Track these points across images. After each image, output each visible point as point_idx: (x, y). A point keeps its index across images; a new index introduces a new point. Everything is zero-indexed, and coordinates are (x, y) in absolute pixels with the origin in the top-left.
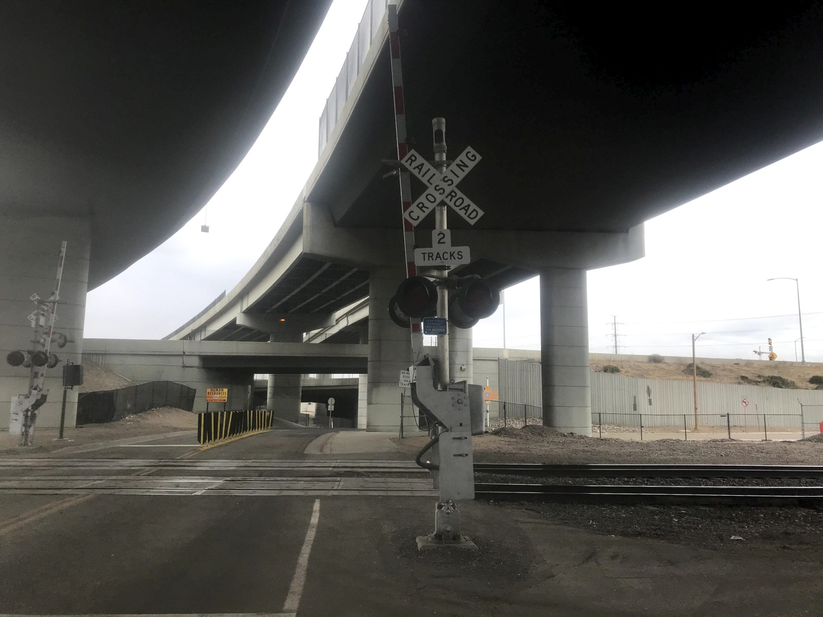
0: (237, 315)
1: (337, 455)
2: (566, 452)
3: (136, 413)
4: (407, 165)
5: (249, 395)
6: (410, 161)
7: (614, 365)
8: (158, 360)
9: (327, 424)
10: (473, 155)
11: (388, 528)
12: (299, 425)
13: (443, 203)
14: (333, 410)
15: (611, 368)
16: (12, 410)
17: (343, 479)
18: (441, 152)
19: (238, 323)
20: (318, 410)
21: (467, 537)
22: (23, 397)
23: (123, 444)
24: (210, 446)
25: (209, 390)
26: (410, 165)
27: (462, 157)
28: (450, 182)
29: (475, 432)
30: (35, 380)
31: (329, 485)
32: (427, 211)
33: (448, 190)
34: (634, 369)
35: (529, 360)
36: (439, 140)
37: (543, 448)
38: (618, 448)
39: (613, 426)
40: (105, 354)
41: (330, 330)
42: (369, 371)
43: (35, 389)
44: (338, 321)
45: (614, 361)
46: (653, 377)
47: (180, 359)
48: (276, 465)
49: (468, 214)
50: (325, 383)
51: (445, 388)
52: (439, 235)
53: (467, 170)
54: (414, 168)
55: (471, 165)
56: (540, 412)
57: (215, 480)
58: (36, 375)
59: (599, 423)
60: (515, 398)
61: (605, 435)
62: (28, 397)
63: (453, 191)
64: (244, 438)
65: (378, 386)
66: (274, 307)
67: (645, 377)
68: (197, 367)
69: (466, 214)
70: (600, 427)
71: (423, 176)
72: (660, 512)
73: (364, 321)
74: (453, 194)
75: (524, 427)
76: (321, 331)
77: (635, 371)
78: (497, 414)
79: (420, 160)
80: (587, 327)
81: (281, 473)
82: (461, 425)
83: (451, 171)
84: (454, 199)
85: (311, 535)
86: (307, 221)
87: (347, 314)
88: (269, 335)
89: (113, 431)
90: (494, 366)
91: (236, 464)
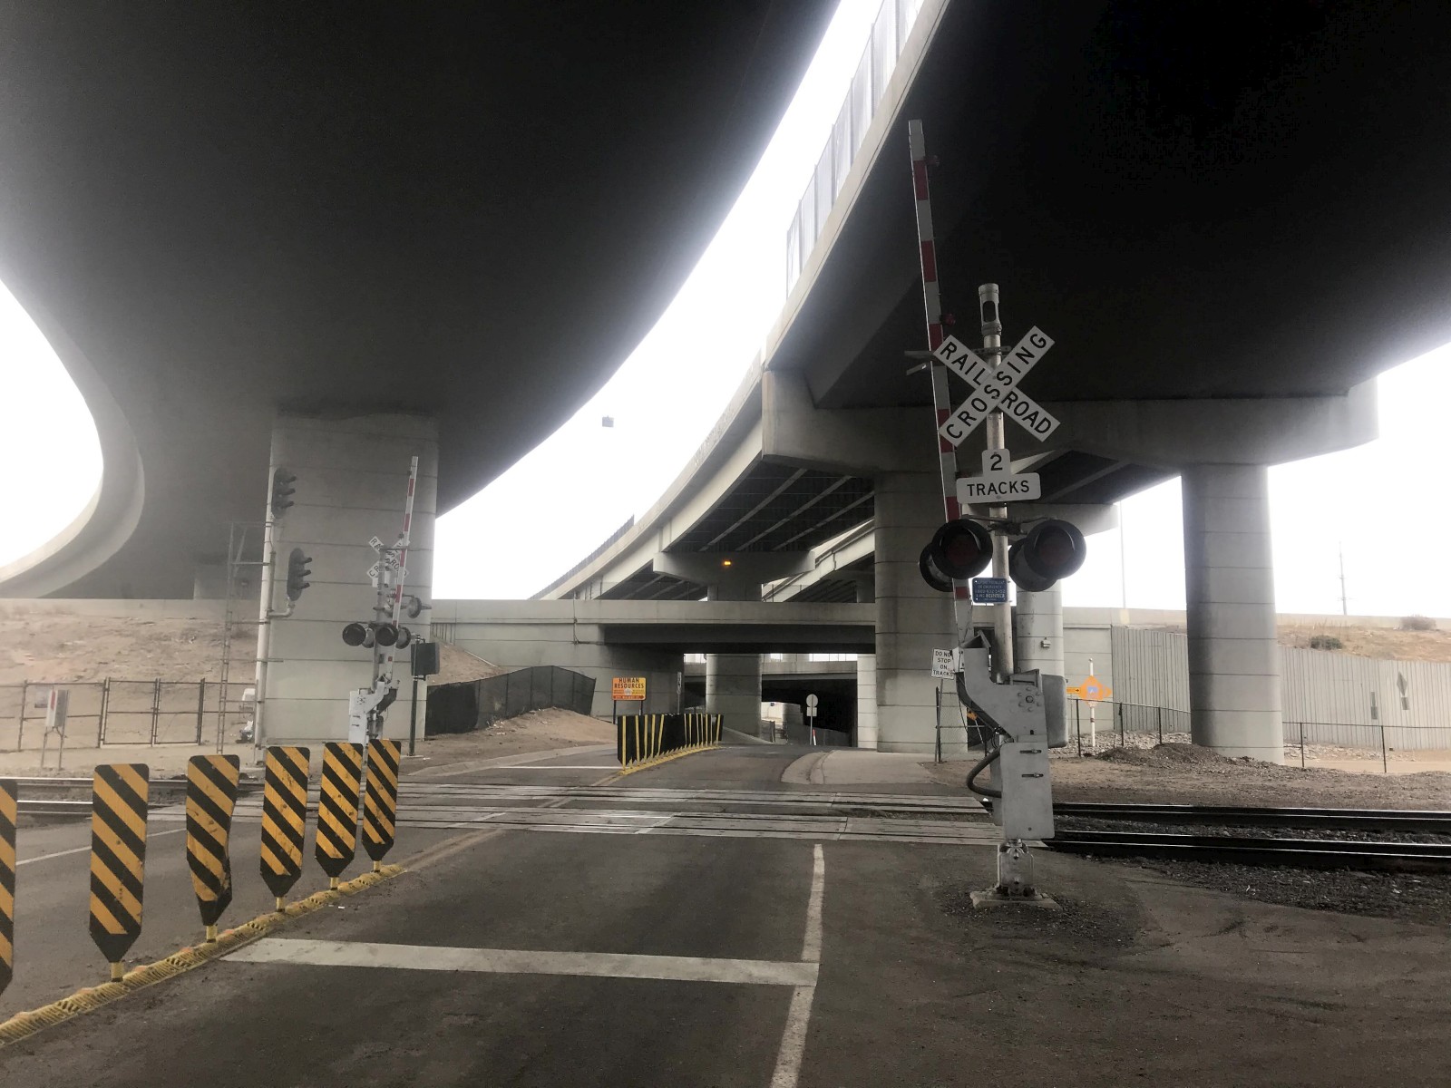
0: (654, 556)
1: (835, 786)
2: (1230, 789)
3: (507, 718)
4: (942, 358)
5: (679, 687)
6: (947, 352)
7: (1332, 635)
8: (535, 632)
9: (807, 739)
10: (1042, 339)
11: (928, 883)
12: (760, 740)
13: (997, 410)
14: (815, 715)
15: (1325, 642)
16: (351, 711)
17: (850, 819)
18: (993, 334)
19: (655, 569)
20: (788, 715)
21: (1045, 895)
22: (367, 692)
23: (503, 764)
24: (635, 769)
25: (616, 680)
26: (948, 358)
27: (1025, 342)
28: (1007, 380)
29: (1052, 743)
30: (381, 665)
31: (832, 827)
32: (974, 424)
33: (1004, 391)
34: (1373, 642)
35: (1168, 627)
36: (990, 317)
37: (1189, 783)
38: (1329, 784)
39: (1331, 747)
40: (455, 624)
41: (802, 579)
42: (878, 649)
43: (382, 680)
44: (818, 561)
45: (1332, 628)
46: (1410, 657)
47: (570, 629)
48: (743, 797)
49: (1036, 424)
50: (801, 669)
51: (1007, 680)
52: (992, 458)
53: (1033, 362)
54: (953, 363)
55: (1039, 354)
56: (1186, 722)
57: (659, 815)
58: (381, 659)
59: (1300, 741)
60: (1144, 697)
61: (1314, 762)
62: (373, 692)
63: (1012, 393)
64: (681, 758)
65: (895, 676)
66: (714, 541)
67: (1393, 658)
68: (597, 643)
69: (1032, 425)
70: (1302, 748)
71: (966, 373)
72: (1374, 880)
73: (867, 562)
74: (1013, 397)
75: (1157, 747)
76: (787, 581)
77: (1374, 646)
78: (1109, 725)
79: (962, 349)
80: (1271, 568)
81: (755, 809)
82: (1032, 732)
83: (1009, 363)
84: (1014, 405)
85: (818, 887)
86: (768, 402)
87: (833, 551)
88: (706, 587)
89: (481, 746)
90: (1101, 640)
91: (682, 795)
